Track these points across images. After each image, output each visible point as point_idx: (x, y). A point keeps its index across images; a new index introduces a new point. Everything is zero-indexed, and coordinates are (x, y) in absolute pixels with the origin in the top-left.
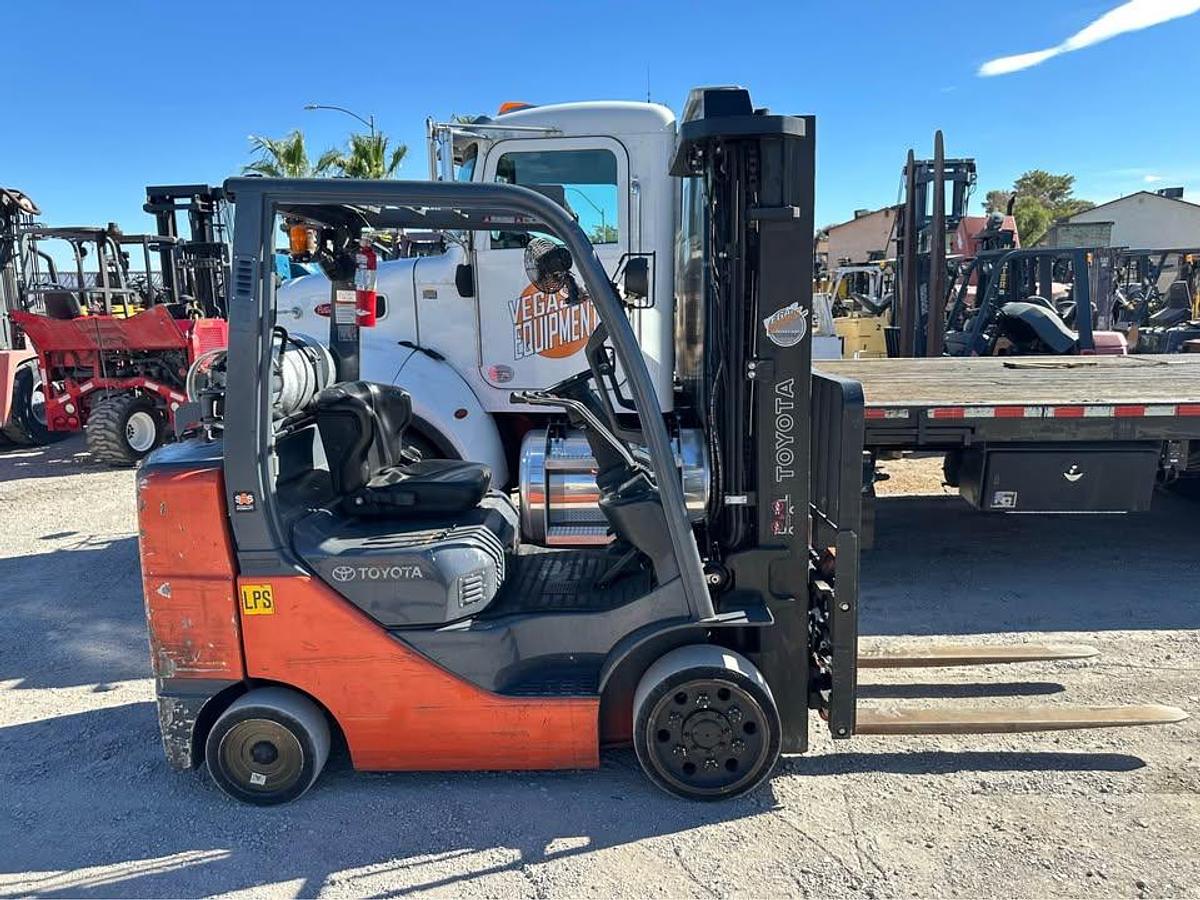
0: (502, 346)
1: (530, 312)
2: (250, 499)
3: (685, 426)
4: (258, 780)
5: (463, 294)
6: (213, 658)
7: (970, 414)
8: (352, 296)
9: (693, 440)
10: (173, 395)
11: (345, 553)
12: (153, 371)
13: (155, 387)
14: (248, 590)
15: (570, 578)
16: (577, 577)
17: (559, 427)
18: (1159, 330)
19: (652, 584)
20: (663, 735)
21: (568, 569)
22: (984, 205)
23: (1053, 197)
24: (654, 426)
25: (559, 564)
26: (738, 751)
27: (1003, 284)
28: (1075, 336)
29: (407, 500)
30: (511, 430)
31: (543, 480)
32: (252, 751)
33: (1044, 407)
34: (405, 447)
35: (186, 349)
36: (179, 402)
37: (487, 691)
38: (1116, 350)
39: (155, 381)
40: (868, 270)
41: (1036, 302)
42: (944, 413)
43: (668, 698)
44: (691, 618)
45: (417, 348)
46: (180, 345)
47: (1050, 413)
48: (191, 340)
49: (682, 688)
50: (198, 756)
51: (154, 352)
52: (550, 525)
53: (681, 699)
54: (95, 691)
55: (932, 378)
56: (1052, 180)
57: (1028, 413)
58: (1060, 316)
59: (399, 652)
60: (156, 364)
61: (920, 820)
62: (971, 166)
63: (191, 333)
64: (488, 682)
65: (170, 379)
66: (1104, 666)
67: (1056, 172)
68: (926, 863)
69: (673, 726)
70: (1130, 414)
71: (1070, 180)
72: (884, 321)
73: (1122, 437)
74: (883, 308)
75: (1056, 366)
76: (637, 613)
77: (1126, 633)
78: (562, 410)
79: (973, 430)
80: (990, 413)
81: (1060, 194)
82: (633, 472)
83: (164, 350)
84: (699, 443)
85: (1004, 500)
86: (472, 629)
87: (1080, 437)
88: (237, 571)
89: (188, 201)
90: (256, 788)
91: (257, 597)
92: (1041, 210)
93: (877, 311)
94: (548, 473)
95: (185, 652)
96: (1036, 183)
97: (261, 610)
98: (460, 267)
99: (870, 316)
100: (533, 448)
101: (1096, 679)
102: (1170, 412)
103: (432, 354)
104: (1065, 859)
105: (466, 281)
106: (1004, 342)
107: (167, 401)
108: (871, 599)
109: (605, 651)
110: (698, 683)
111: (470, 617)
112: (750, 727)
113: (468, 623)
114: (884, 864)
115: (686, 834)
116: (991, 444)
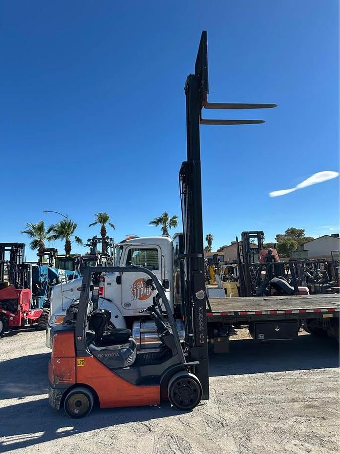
0: (128, 297)
1: (136, 288)
2: (81, 338)
3: (178, 319)
4: (76, 411)
5: (118, 283)
6: (69, 378)
7: (249, 313)
8: (98, 288)
9: (180, 323)
10: (11, 314)
11: (101, 350)
12: (5, 307)
13: (6, 312)
14: (79, 360)
15: (151, 358)
16: (153, 357)
17: (143, 319)
18: (321, 285)
19: (172, 356)
20: (175, 394)
21: (150, 356)
22: (276, 239)
23: (298, 236)
24: (171, 318)
25: (147, 355)
26: (192, 397)
27: (273, 271)
28: (293, 288)
29: (113, 338)
30: (130, 321)
31: (139, 336)
32: (76, 404)
33: (267, 311)
34: (109, 326)
35: (18, 299)
36: (13, 317)
37: (134, 385)
38: (305, 293)
39: (5, 310)
40: (233, 266)
41: (280, 278)
42: (243, 314)
43: (176, 384)
44: (181, 364)
45: (105, 299)
46: (16, 298)
47: (269, 313)
48: (20, 296)
49: (180, 381)
50: (61, 406)
51: (7, 300)
52: (141, 349)
53: (179, 384)
54: (19, 399)
55: (243, 304)
56: (298, 231)
57: (263, 313)
58: (288, 282)
59: (113, 375)
60: (6, 304)
61: (235, 411)
62: (262, 233)
63: (20, 294)
64: (134, 382)
65: (10, 309)
66: (285, 379)
67: (298, 228)
68: (234, 418)
69: (177, 391)
70: (288, 313)
71: (303, 231)
72: (238, 284)
73: (287, 319)
74: (238, 279)
75: (277, 299)
76: (168, 363)
77: (293, 371)
78: (149, 314)
79: (250, 318)
80: (254, 313)
81: (301, 235)
82: (166, 329)
83: (10, 300)
84: (181, 323)
85: (261, 337)
86: (130, 369)
87: (276, 319)
88: (76, 355)
89: (10, 248)
90: (76, 414)
91: (81, 362)
92: (294, 242)
93: (236, 280)
94: (141, 333)
95: (62, 377)
96: (292, 232)
97: (81, 365)
98: (118, 277)
99: (234, 281)
100: (136, 326)
101: (282, 382)
102: (298, 312)
103: (108, 300)
104: (265, 415)
105: (119, 280)
106: (273, 290)
107: (9, 316)
108: (229, 367)
109: (161, 374)
110: (183, 379)
111: (129, 366)
112: (195, 390)
113: (129, 368)
114: (225, 418)
115: (181, 416)
116: (256, 321)
